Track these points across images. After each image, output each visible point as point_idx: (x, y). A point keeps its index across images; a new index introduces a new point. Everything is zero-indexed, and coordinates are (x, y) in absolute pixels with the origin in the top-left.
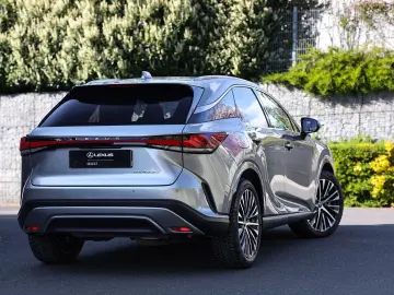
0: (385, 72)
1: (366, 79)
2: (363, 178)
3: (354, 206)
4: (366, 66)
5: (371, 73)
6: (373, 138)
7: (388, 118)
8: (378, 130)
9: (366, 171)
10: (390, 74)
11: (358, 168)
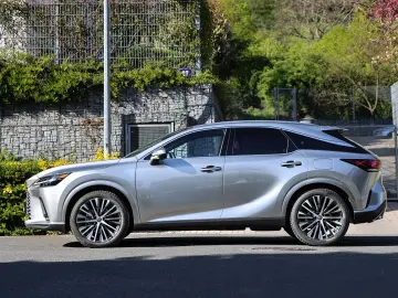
0: (31, 82)
1: (8, 87)
2: (13, 202)
3: (3, 234)
4: (8, 74)
5: (14, 82)
6: (17, 156)
7: (33, 134)
8: (22, 146)
9: (17, 194)
10: (37, 84)
11: (8, 190)
